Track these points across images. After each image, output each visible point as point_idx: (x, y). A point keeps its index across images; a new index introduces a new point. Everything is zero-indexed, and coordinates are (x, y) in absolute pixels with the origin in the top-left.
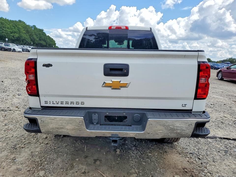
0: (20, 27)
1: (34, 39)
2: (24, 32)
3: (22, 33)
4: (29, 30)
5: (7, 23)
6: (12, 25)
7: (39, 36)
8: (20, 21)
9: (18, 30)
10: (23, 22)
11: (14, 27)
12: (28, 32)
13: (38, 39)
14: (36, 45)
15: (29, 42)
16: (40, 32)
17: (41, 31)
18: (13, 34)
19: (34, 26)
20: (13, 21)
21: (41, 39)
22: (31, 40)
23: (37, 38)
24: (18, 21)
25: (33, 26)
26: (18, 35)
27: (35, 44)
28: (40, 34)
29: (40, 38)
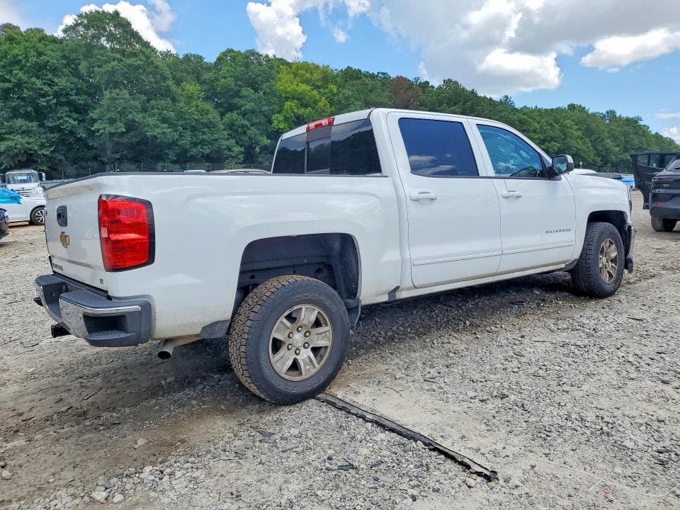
0: (568, 122)
1: (607, 150)
2: (579, 133)
3: (570, 137)
4: (593, 126)
5: (535, 119)
6: (547, 122)
7: (622, 138)
8: (572, 107)
9: (561, 131)
10: (581, 106)
11: (551, 125)
12: (589, 132)
13: (617, 149)
14: (612, 166)
15: (590, 160)
16: (626, 128)
17: (633, 123)
18: (547, 144)
19: (611, 113)
20: (552, 110)
21: (628, 146)
22: (598, 155)
23: (618, 146)
24: (566, 106)
25: (607, 112)
26: (558, 145)
27: (609, 165)
28: (625, 134)
29: (625, 146)
